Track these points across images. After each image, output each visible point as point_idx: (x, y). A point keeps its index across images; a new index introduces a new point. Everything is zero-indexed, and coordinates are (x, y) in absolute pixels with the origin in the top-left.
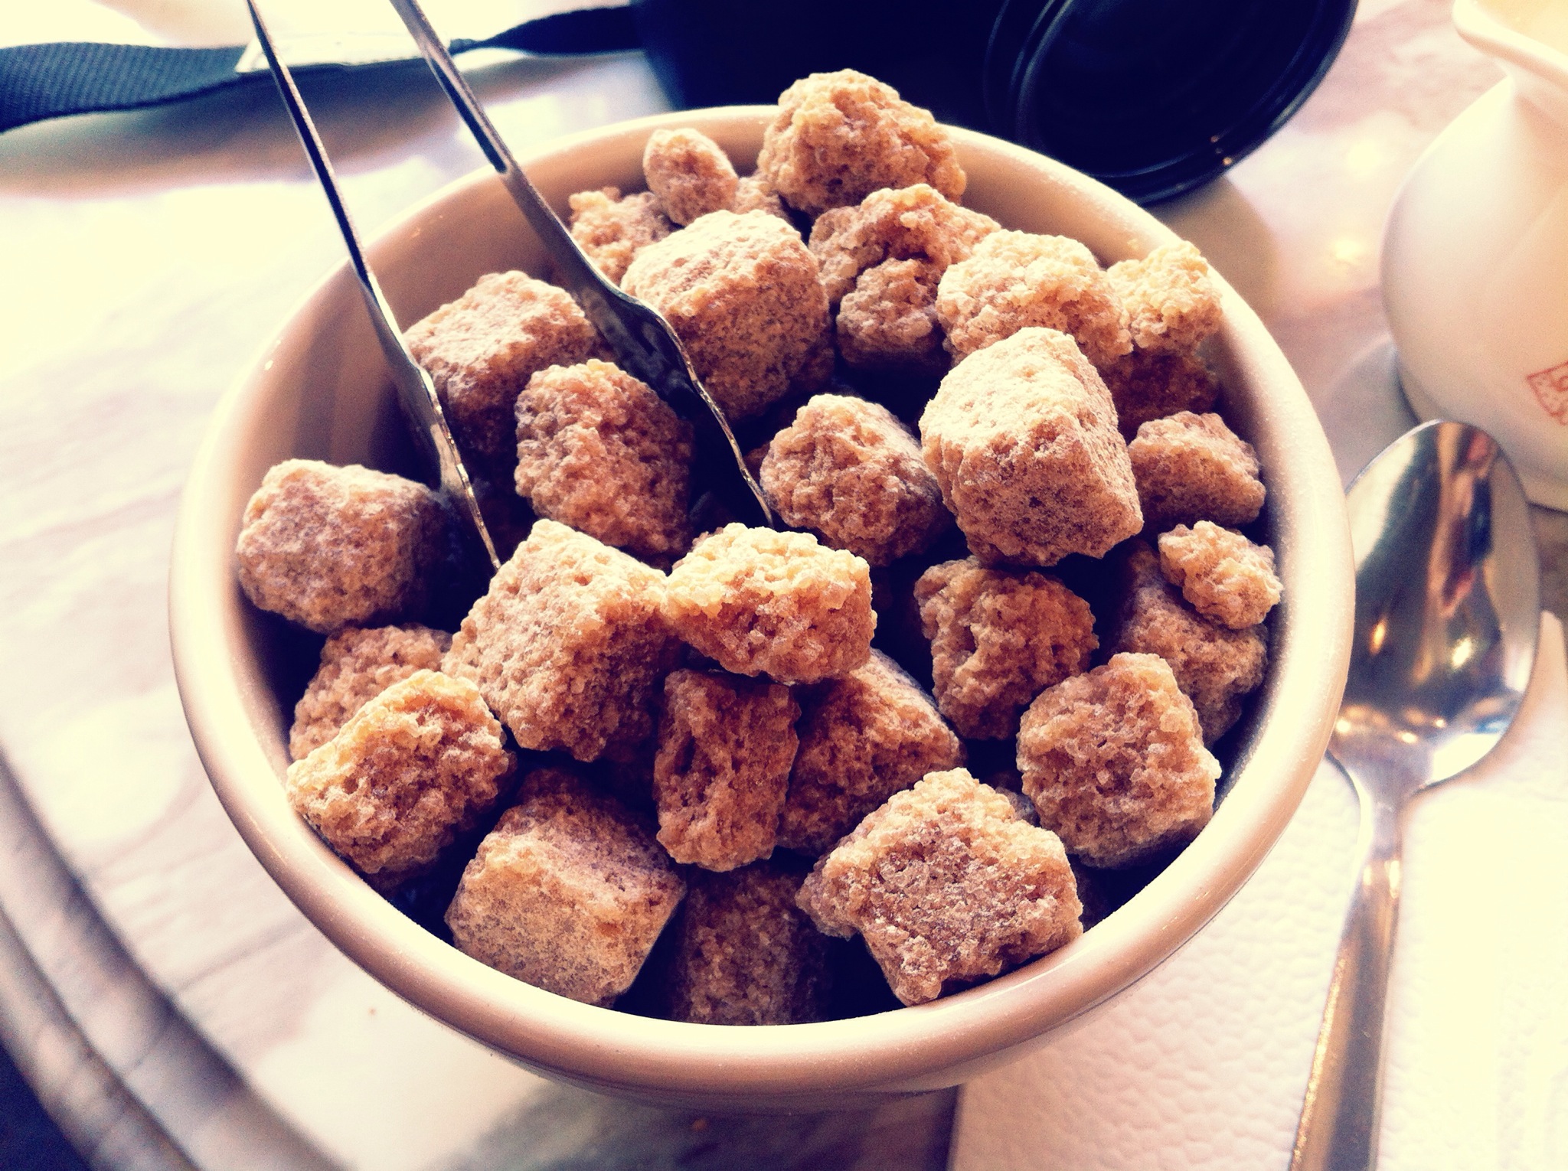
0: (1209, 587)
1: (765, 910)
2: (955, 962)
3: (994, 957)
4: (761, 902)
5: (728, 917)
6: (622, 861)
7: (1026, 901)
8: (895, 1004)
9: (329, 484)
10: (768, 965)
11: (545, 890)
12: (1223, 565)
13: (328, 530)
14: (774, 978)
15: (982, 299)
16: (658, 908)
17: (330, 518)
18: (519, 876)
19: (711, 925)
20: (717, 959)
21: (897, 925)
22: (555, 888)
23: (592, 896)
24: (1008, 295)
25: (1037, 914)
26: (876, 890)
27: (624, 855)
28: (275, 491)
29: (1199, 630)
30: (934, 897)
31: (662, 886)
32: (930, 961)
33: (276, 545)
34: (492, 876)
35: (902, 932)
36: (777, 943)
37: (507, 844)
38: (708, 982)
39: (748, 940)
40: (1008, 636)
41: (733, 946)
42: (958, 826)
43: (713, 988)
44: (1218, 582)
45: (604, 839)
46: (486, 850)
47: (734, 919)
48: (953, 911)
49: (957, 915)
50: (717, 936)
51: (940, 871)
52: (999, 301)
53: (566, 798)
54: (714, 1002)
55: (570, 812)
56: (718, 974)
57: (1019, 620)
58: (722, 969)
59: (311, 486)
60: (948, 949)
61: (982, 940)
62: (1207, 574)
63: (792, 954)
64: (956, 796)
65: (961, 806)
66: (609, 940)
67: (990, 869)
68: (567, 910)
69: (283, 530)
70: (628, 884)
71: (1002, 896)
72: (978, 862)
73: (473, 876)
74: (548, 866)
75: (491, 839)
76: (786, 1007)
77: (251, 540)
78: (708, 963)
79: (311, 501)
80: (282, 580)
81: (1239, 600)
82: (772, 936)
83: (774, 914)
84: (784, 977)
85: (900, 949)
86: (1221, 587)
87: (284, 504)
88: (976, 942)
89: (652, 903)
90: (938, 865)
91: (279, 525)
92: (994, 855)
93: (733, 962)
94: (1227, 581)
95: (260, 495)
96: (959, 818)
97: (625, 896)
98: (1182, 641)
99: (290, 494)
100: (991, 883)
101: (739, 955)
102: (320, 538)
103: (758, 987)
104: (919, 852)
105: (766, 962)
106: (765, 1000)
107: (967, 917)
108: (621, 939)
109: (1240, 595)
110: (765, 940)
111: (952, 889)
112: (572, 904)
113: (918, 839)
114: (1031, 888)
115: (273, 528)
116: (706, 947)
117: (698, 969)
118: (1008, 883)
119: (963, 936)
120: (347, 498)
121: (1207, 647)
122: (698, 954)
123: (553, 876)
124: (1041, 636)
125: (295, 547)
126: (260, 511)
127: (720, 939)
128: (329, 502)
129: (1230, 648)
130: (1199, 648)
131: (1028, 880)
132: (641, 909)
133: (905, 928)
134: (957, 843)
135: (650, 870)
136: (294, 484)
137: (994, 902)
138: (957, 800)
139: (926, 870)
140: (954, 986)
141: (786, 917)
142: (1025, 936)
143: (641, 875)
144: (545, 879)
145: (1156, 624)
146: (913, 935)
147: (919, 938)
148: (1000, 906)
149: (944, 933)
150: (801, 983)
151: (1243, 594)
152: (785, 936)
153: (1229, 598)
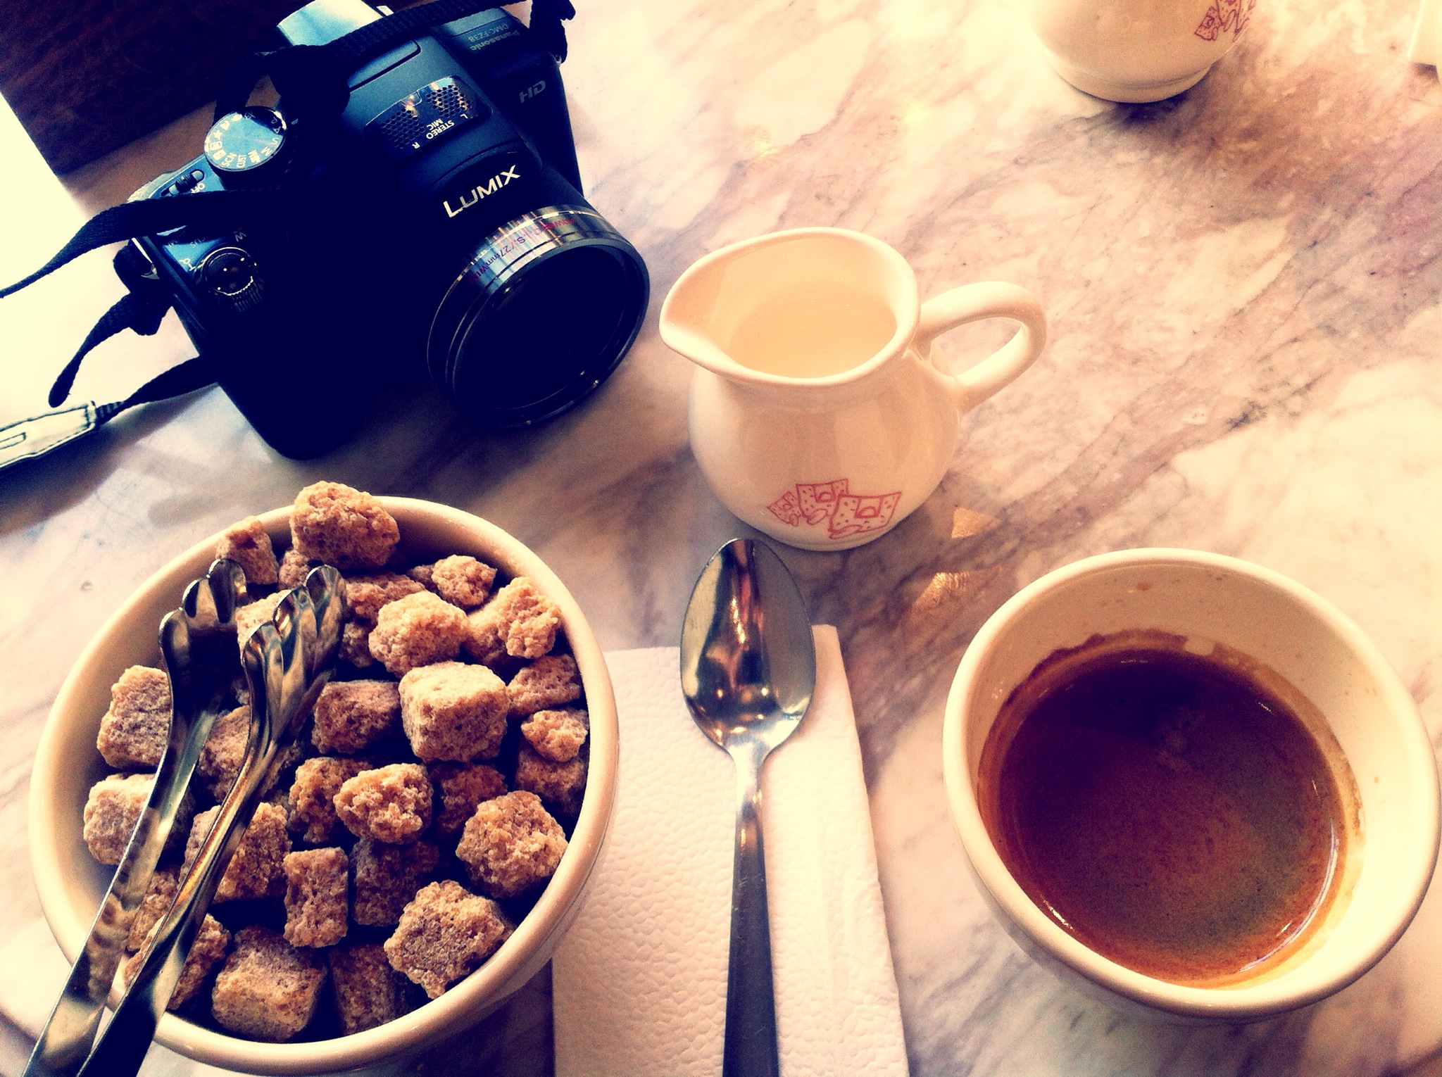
0: (544, 747)
1: (371, 968)
2: (446, 977)
3: (465, 968)
4: (368, 964)
5: (353, 976)
6: (286, 971)
7: (469, 939)
8: (431, 1000)
9: (120, 795)
10: (378, 994)
11: (249, 996)
12: (551, 733)
13: (125, 820)
14: (383, 999)
15: (389, 643)
16: (307, 990)
17: (124, 814)
18: (235, 993)
19: (346, 983)
20: (353, 999)
21: (418, 969)
22: (253, 995)
23: (271, 995)
24: (399, 636)
25: (475, 944)
26: (405, 956)
27: (287, 967)
28: (95, 803)
29: (549, 767)
30: (430, 951)
31: (308, 978)
32: (435, 980)
33: (102, 833)
34: (224, 995)
35: (420, 971)
36: (380, 982)
37: (227, 978)
38: (350, 1011)
39: (366, 984)
40: (456, 800)
41: (359, 990)
42: (433, 915)
43: (354, 1013)
44: (548, 743)
45: (276, 961)
46: (219, 983)
47: (356, 977)
48: (439, 955)
49: (442, 955)
50: (350, 988)
51: (430, 938)
52: (397, 640)
53: (255, 943)
54: (357, 1019)
55: (258, 951)
56: (355, 1006)
57: (461, 791)
58: (356, 1002)
59: (112, 799)
60: (441, 973)
61: (455, 963)
62: (542, 740)
63: (389, 985)
64: (429, 900)
65: (432, 904)
66: (284, 1013)
67: (451, 930)
68: (261, 1003)
69: (103, 824)
70: (289, 983)
71: (458, 940)
72: (445, 928)
73: (216, 997)
74: (247, 986)
75: (220, 977)
76: (392, 1010)
77: (90, 832)
78: (349, 1002)
79: (114, 806)
80: (110, 850)
81: (560, 749)
82: (377, 980)
83: (376, 968)
84: (388, 996)
85: (423, 979)
86: (550, 745)
87: (101, 810)
88: (452, 965)
89: (304, 988)
90: (429, 935)
91: (101, 821)
92: (451, 922)
93: (361, 997)
94: (552, 742)
95: (88, 807)
96: (432, 911)
97: (287, 990)
98: (541, 775)
99: (103, 804)
100: (452, 936)
101: (363, 993)
102: (122, 826)
103: (376, 1005)
104: (419, 932)
105: (377, 992)
106: (381, 1011)
107: (446, 955)
108: (290, 1010)
109: (560, 747)
110: (374, 982)
111: (436, 944)
112: (263, 1000)
113: (417, 926)
114: (469, 933)
115: (98, 824)
116: (346, 995)
117: (345, 1006)
118: (460, 934)
119: (446, 965)
120: (130, 802)
121: (553, 776)
122: (344, 998)
123: (251, 990)
124: (473, 797)
125: (111, 832)
126: (91, 814)
127: (352, 989)
128: (122, 805)
129: (564, 774)
130: (549, 777)
131: (468, 929)
132: (298, 994)
133: (422, 969)
134: (434, 923)
135: (301, 971)
136: (103, 799)
137: (456, 944)
138: (430, 903)
139: (424, 940)
140: (449, 986)
141: (381, 968)
142: (474, 954)
143: (296, 975)
144: (247, 992)
145: (527, 770)
146: (426, 970)
147: (429, 971)
148: (459, 945)
149: (439, 965)
150: (397, 995)
151: (562, 746)
152: (383, 976)
153: (554, 751)
